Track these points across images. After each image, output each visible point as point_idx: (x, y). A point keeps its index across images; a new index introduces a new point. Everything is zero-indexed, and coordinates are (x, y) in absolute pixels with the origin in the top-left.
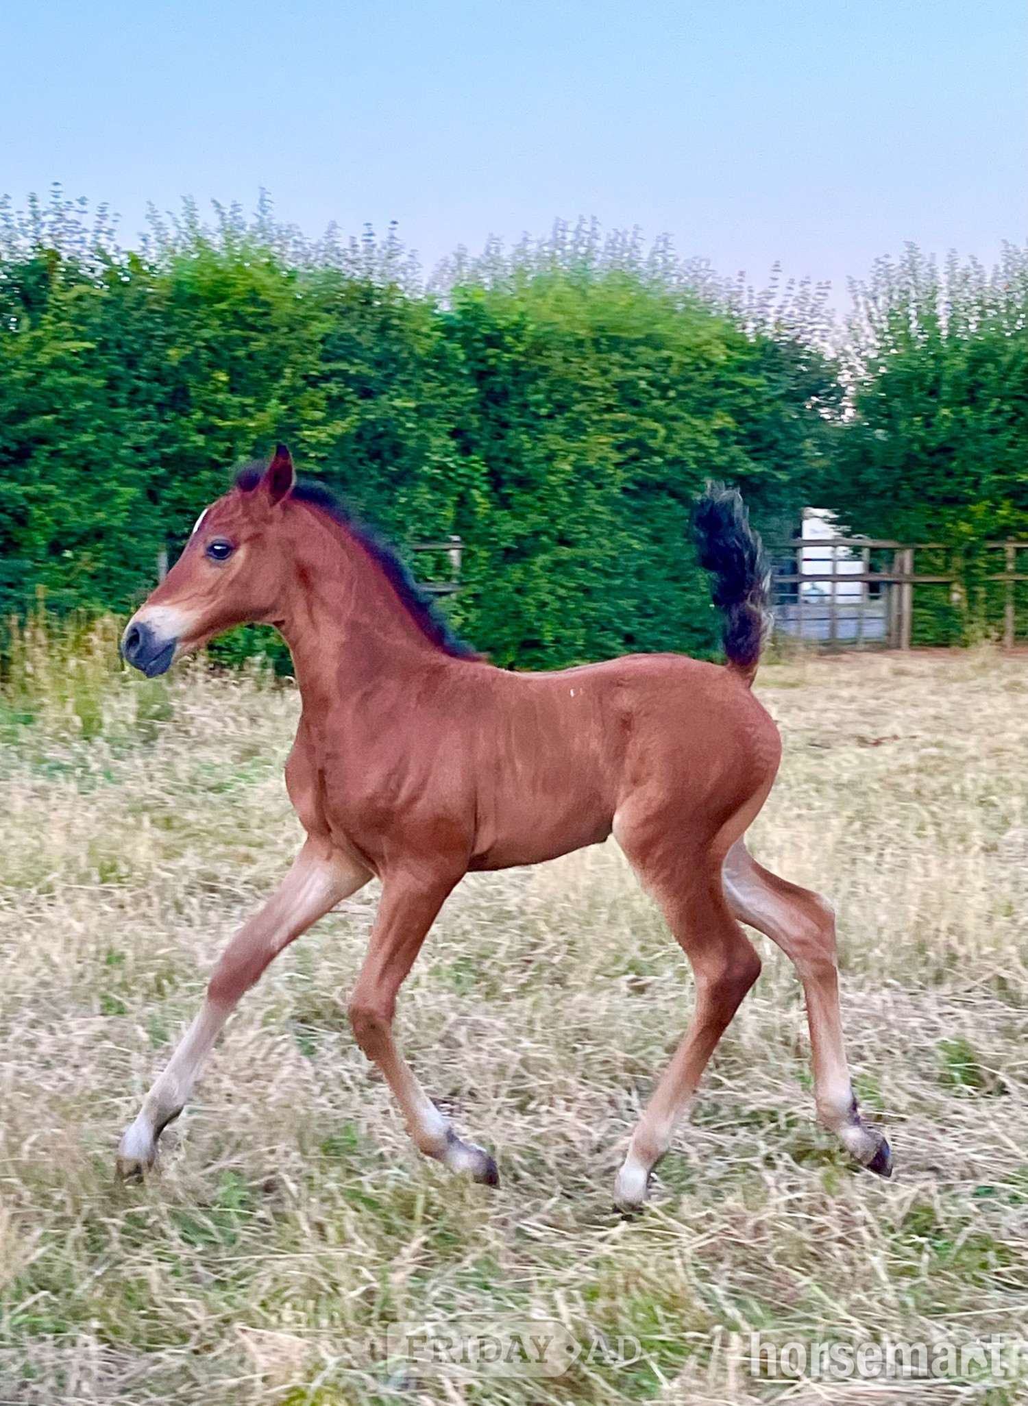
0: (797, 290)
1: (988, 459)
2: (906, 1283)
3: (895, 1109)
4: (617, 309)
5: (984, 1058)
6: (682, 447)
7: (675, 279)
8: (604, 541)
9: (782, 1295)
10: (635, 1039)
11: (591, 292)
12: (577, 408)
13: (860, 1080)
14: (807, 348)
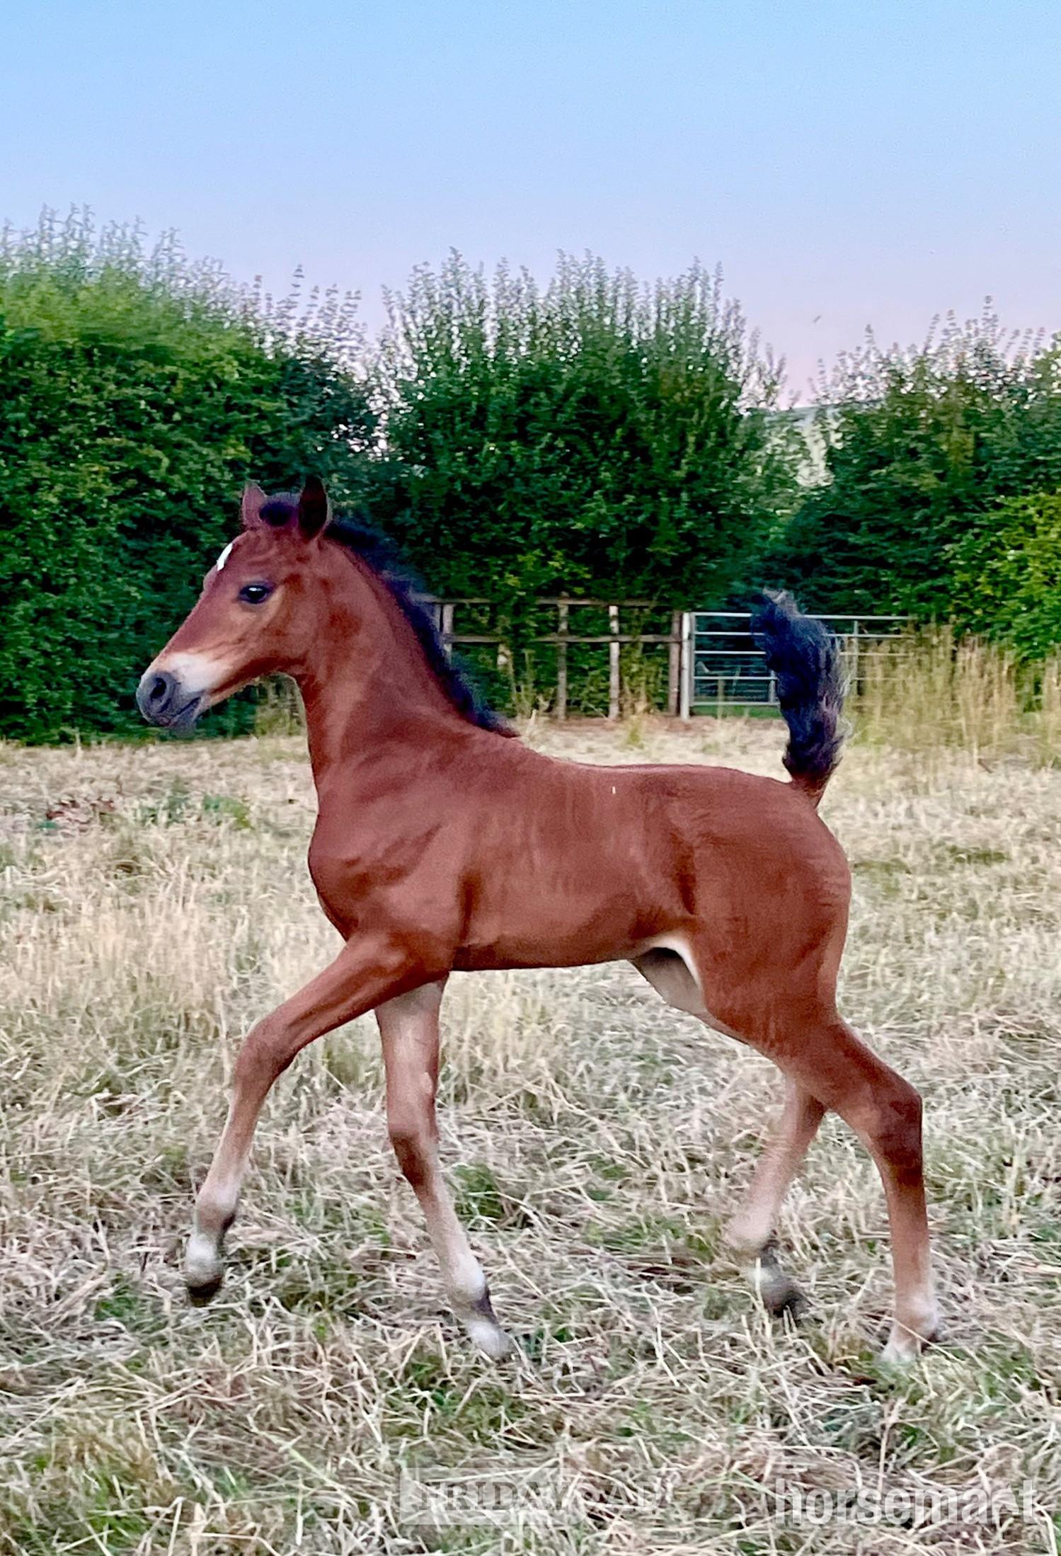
0: (322, 301)
1: (539, 503)
2: (404, 1443)
3: (403, 1245)
4: (115, 314)
5: (505, 1185)
6: (188, 479)
7: (182, 282)
8: (99, 589)
9: (263, 1461)
10: (107, 1168)
11: (82, 295)
12: (63, 430)
13: (366, 1212)
14: (335, 368)
